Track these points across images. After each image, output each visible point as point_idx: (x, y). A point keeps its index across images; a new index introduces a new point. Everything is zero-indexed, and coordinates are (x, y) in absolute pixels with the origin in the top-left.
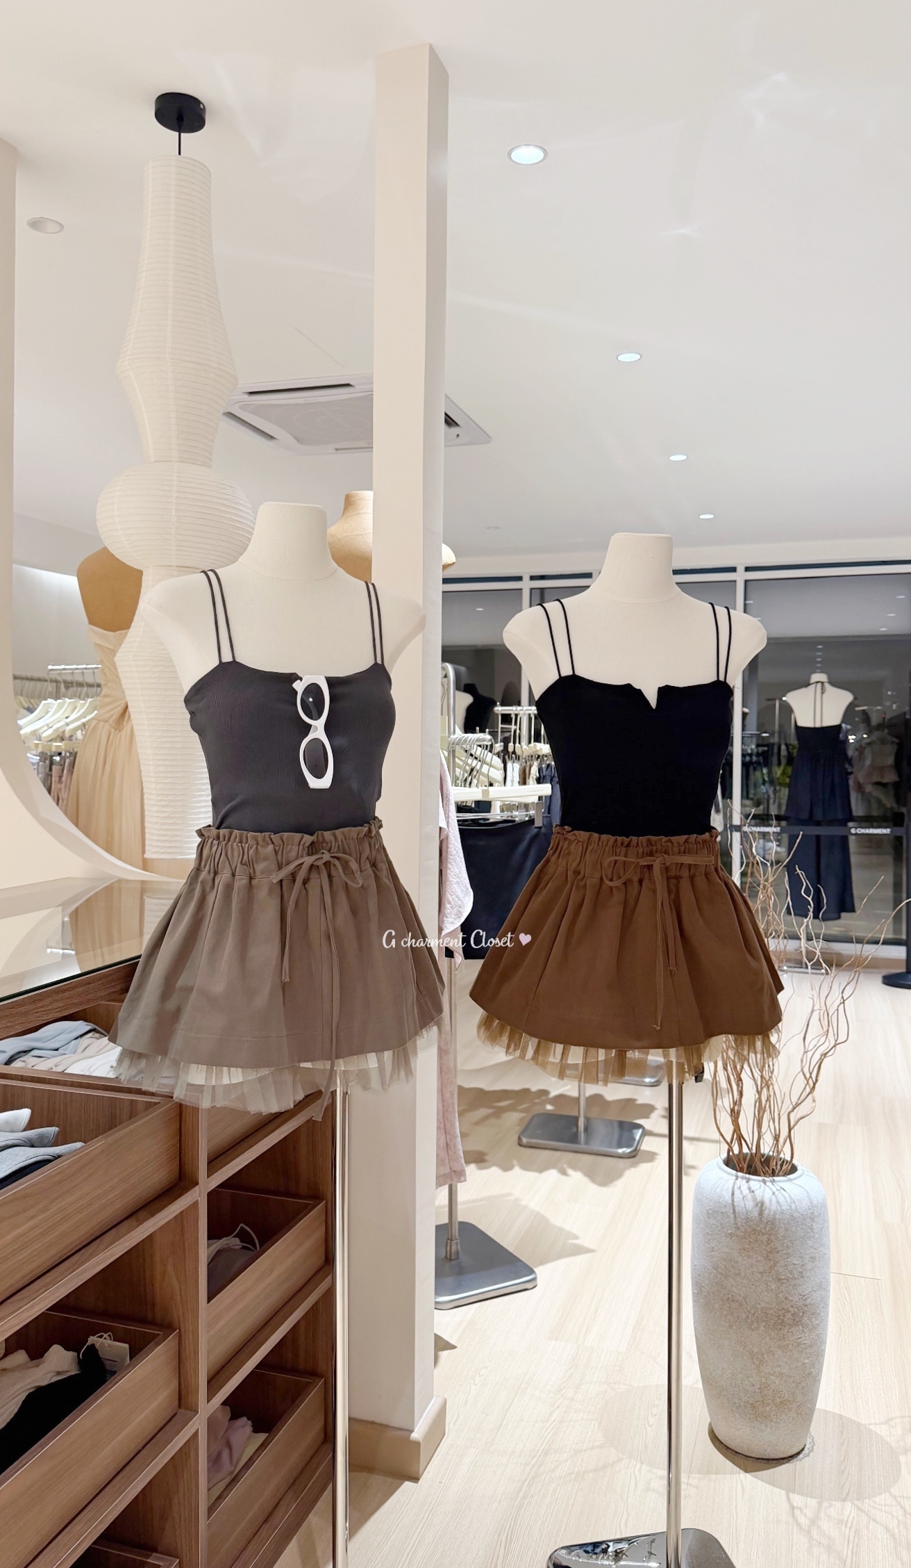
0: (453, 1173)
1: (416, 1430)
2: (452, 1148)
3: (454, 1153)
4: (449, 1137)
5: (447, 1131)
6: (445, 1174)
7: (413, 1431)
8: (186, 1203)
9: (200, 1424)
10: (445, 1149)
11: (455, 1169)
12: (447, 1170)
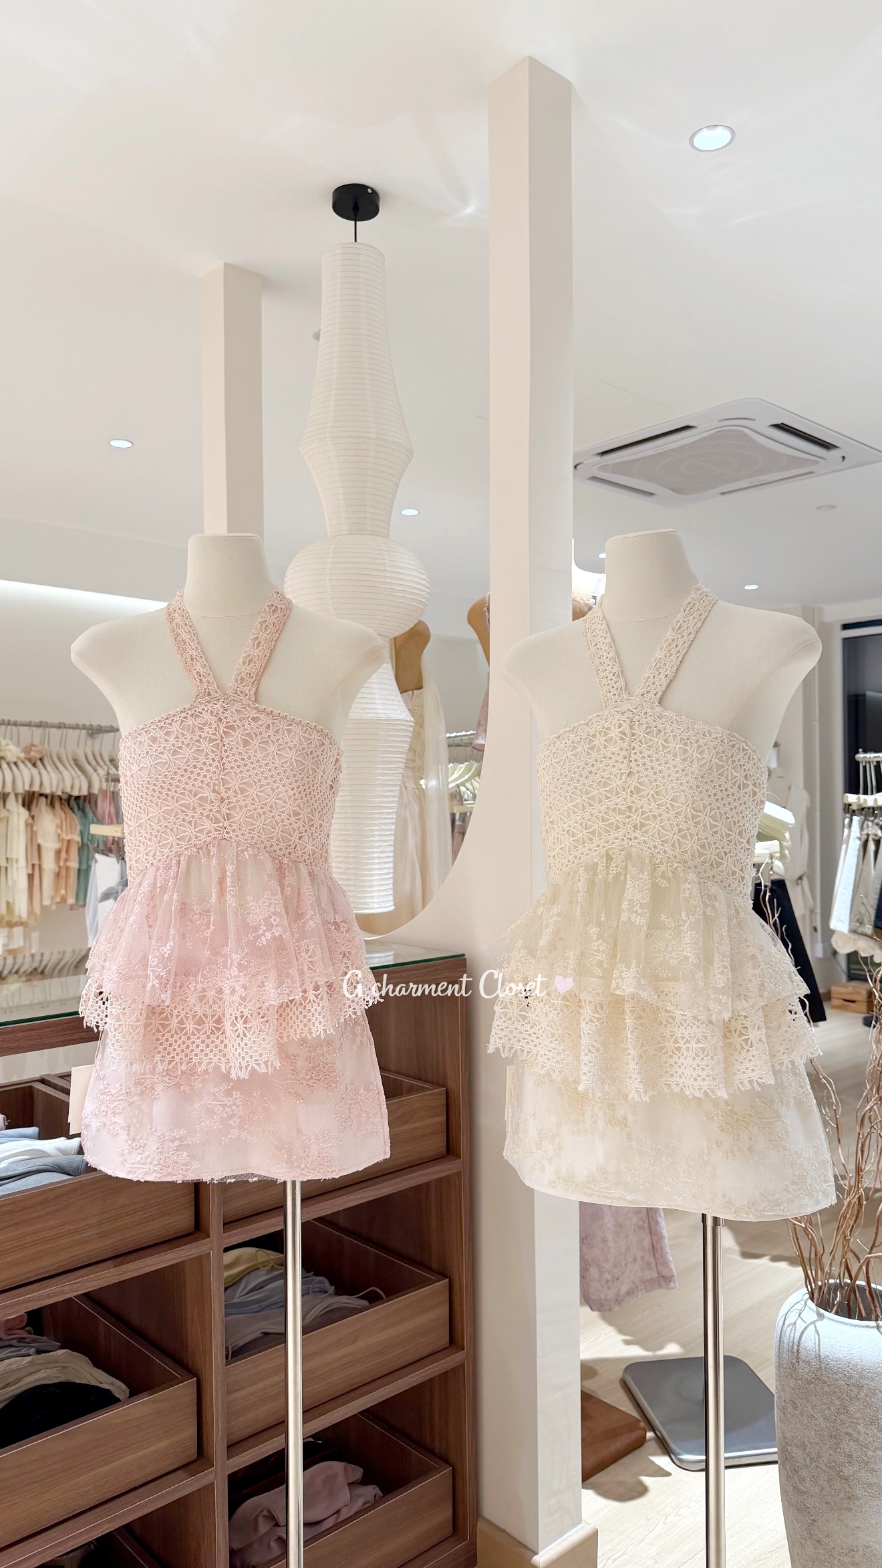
0: (661, 1278)
1: (540, 1554)
2: (659, 1251)
3: (662, 1256)
4: (655, 1238)
5: (652, 1231)
6: (652, 1279)
7: (536, 1554)
8: (189, 1253)
9: (216, 1478)
10: (652, 1251)
11: (664, 1274)
12: (655, 1275)
